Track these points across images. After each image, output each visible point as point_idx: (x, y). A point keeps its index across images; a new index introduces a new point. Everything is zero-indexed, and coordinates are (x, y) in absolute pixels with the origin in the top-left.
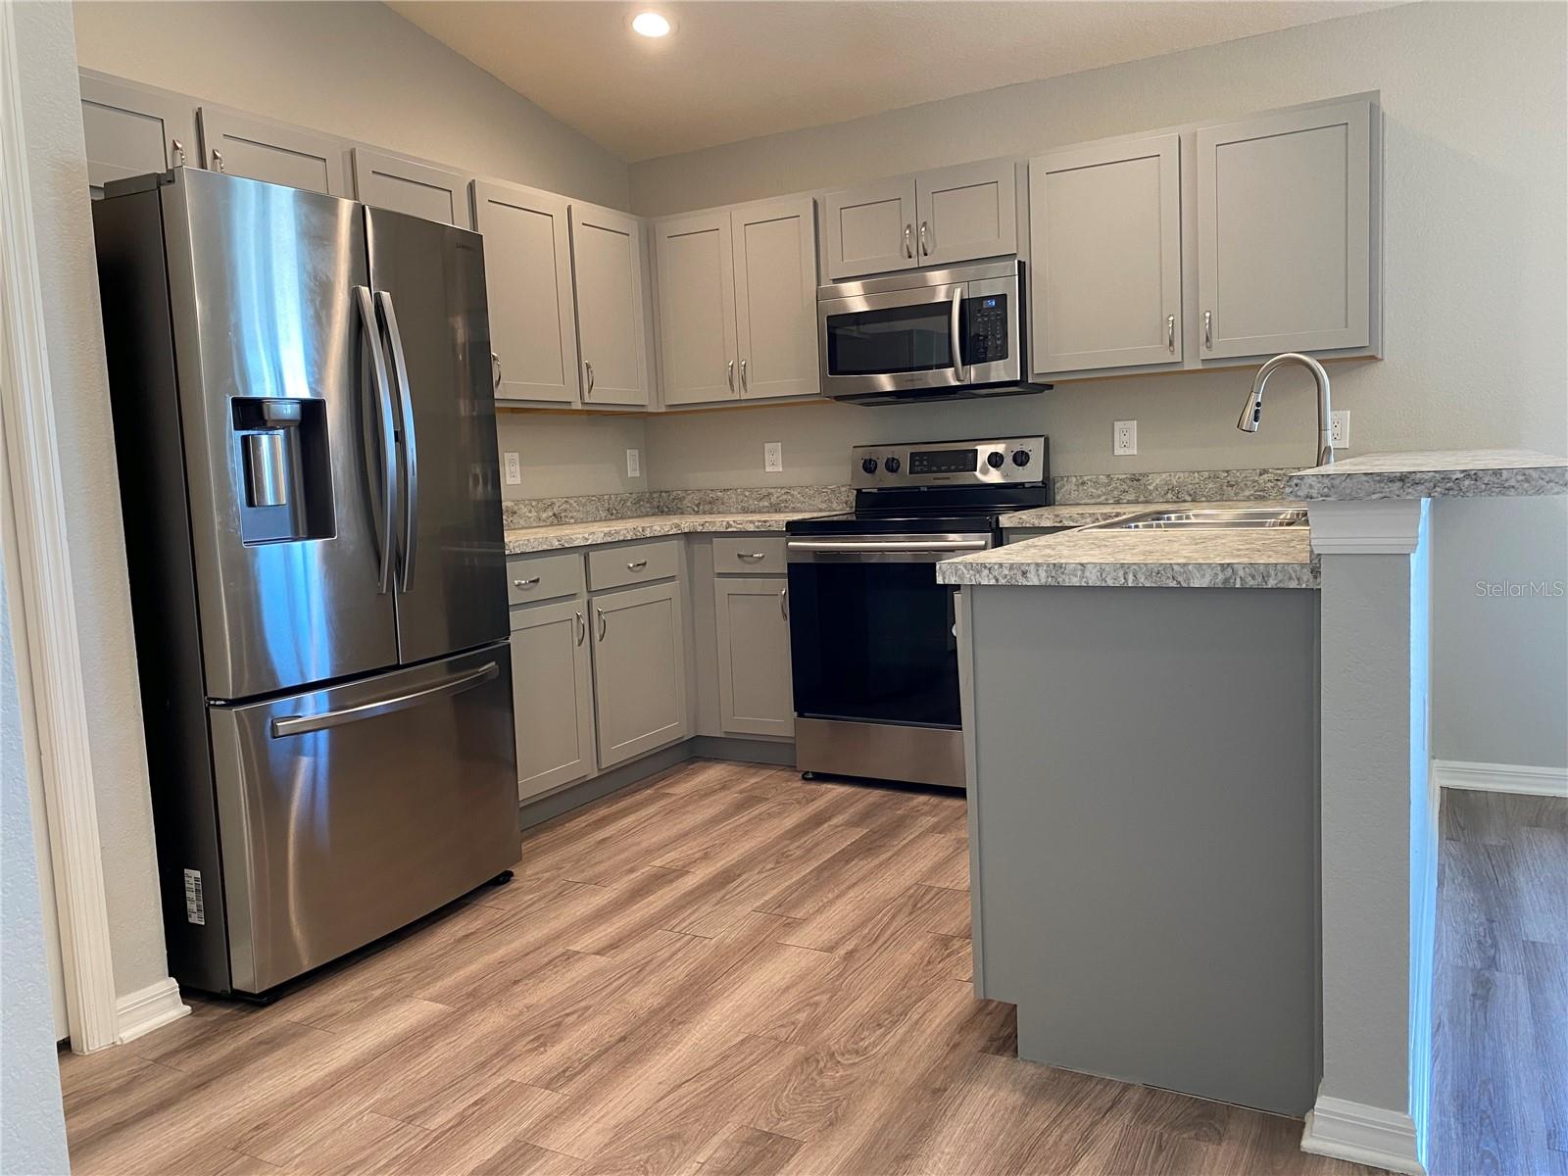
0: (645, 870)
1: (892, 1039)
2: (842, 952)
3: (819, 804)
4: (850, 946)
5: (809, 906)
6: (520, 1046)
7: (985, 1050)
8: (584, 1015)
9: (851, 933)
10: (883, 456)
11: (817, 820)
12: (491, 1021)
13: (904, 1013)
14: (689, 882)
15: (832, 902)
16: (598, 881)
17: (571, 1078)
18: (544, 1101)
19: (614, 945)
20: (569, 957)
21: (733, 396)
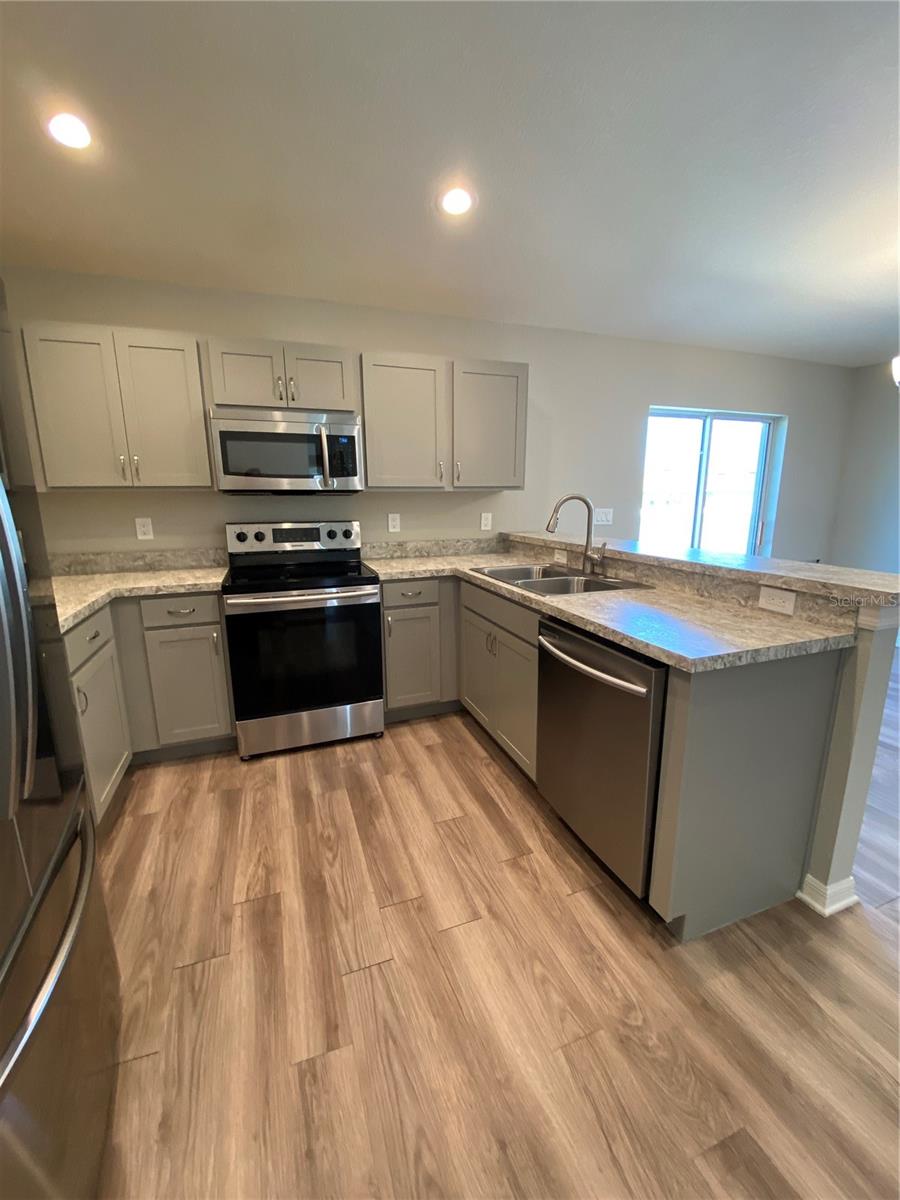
1: (622, 977)
2: (484, 914)
3: (284, 778)
5: (408, 881)
9: (464, 891)
10: (252, 530)
21: (128, 483)
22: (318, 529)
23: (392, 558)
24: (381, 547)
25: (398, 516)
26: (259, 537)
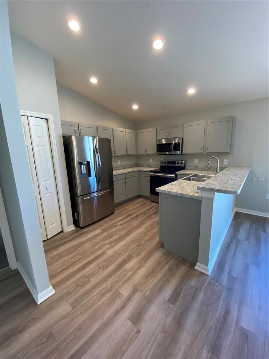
0: (129, 214)
1: (149, 243)
2: (147, 229)
3: (152, 206)
4: (149, 228)
5: (146, 221)
6: (107, 238)
7: (160, 247)
8: (116, 234)
9: (149, 226)
10: (164, 162)
11: (151, 208)
12: (106, 234)
13: (152, 239)
14: (133, 216)
15: (149, 221)
16: (123, 215)
17: (111, 244)
18: (108, 246)
19: (122, 224)
20: (117, 226)
21: (146, 153)
22: (175, 162)
23: (194, 170)
24: (192, 167)
25: (197, 159)
26: (165, 163)
